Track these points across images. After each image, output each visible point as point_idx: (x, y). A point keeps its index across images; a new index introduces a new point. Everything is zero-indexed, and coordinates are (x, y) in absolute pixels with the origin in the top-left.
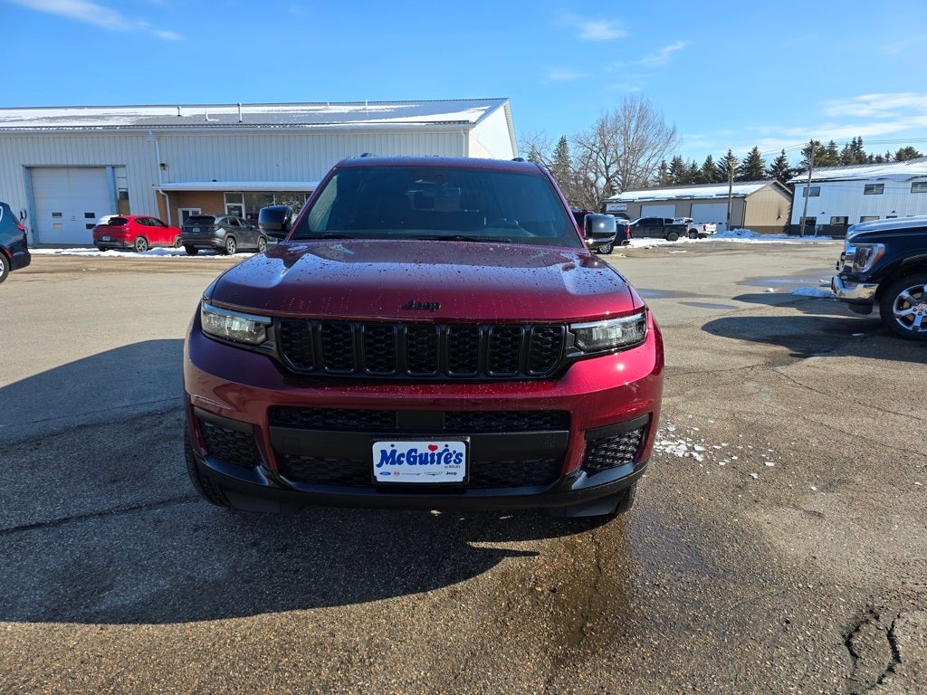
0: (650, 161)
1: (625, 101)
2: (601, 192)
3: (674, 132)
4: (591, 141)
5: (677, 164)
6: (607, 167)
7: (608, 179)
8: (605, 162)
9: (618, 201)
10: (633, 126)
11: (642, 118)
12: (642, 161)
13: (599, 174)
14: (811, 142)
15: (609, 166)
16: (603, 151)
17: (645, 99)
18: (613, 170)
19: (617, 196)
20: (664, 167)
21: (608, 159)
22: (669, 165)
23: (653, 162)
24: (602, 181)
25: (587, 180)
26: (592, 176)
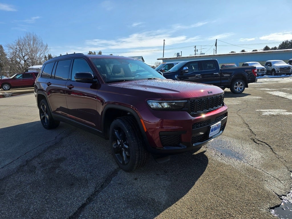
0: (41, 55)
1: (27, 34)
2: (23, 66)
3: (47, 46)
4: (15, 47)
5: (50, 57)
6: (24, 57)
7: (25, 61)
8: (22, 55)
9: (32, 69)
10: (32, 43)
11: (34, 40)
12: (38, 55)
13: (21, 59)
14: (90, 52)
15: (24, 56)
16: (21, 51)
17: (34, 34)
18: (26, 58)
19: (31, 67)
20: (45, 57)
21: (23, 54)
22: (47, 57)
23: (42, 55)
24: (23, 62)
25: (16, 61)
26: (18, 60)
